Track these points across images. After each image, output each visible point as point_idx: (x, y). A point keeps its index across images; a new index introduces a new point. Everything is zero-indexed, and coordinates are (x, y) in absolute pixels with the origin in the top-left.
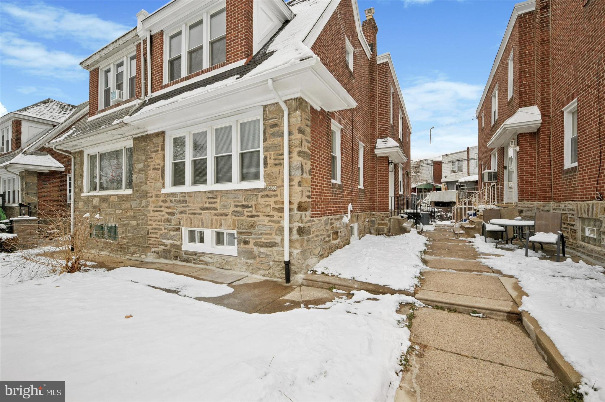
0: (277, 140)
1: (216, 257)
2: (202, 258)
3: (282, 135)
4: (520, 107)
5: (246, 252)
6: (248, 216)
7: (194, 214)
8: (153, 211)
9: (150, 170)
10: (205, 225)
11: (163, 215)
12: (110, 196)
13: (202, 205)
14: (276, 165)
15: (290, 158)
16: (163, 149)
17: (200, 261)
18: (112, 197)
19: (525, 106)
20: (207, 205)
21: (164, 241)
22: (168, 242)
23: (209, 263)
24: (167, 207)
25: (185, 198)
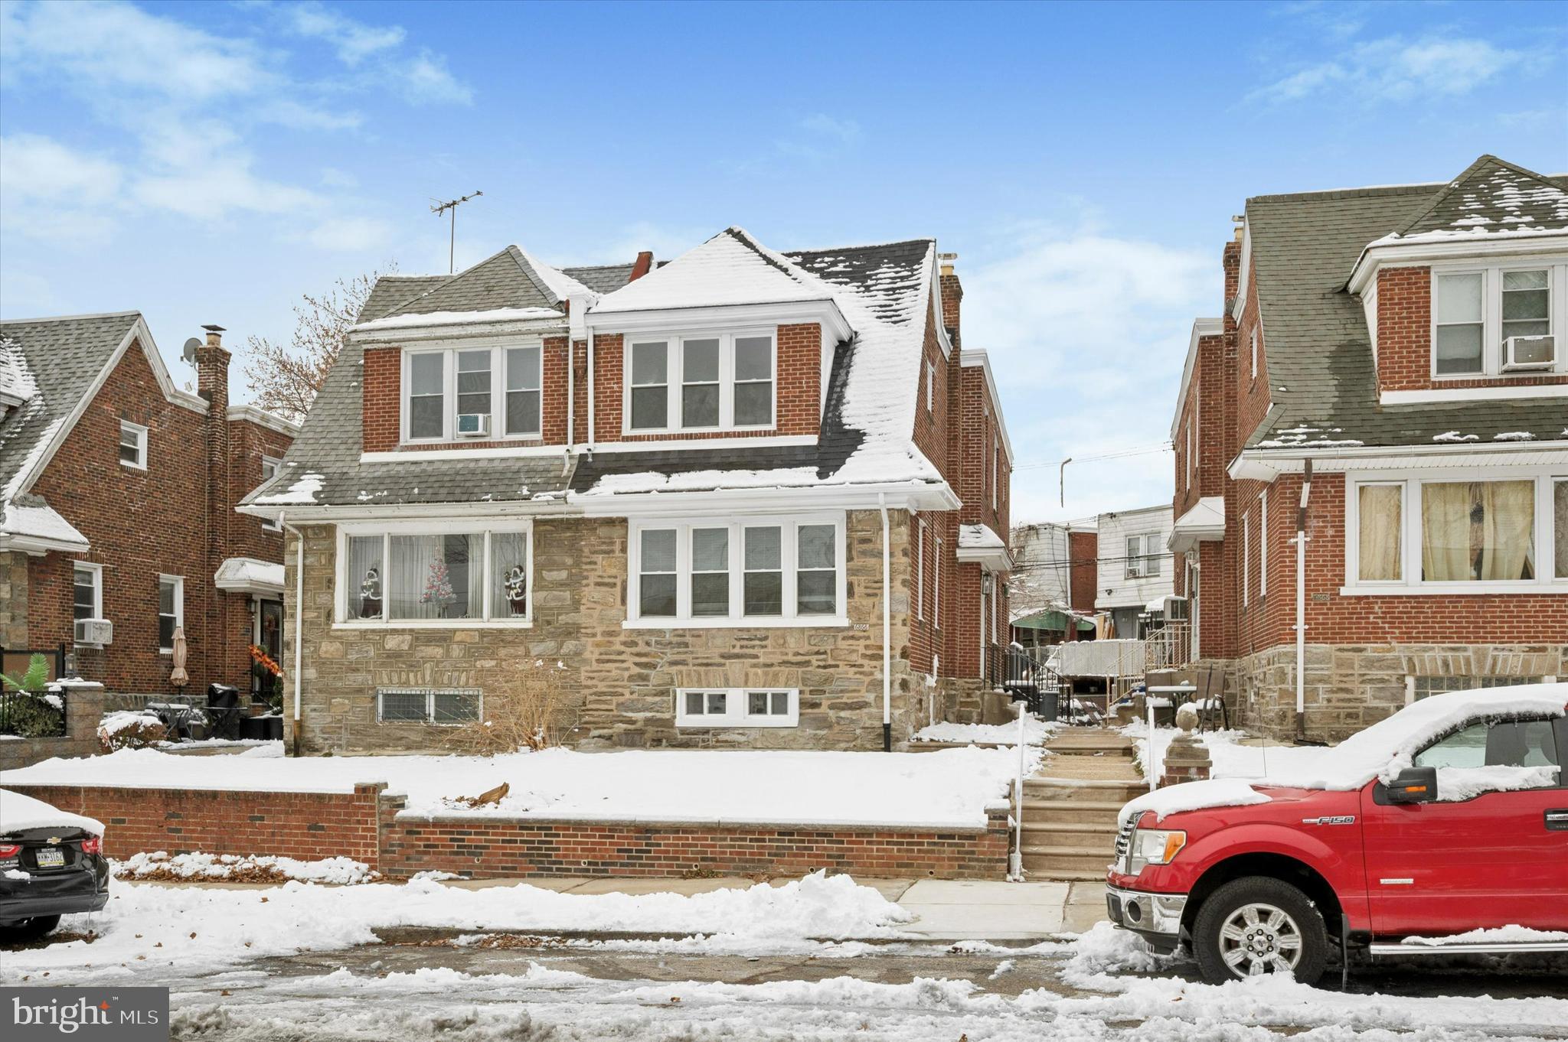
0: (871, 561)
1: (753, 732)
2: (722, 737)
3: (880, 554)
4: (1203, 495)
5: (815, 719)
6: (819, 667)
7: (707, 665)
8: (598, 661)
9: (587, 585)
10: (731, 684)
11: (627, 669)
12: (455, 631)
13: (726, 651)
14: (868, 595)
15: (891, 587)
16: (624, 550)
17: (717, 741)
18: (457, 633)
19: (1209, 495)
20: (737, 650)
21: (630, 714)
22: (641, 716)
23: (739, 743)
24: (638, 655)
25: (682, 639)
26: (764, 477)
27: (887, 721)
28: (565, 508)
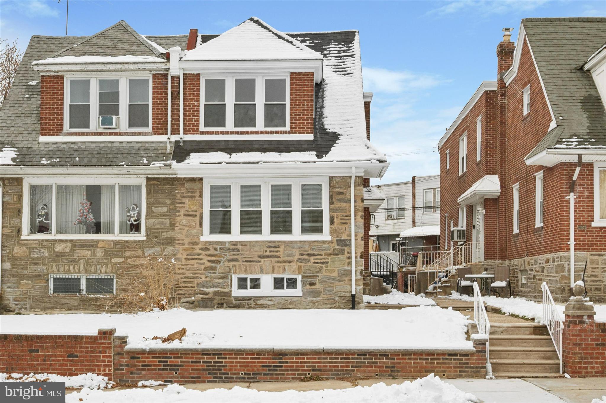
0: (344, 205)
1: (277, 299)
2: (259, 302)
3: (349, 201)
4: (487, 174)
5: (312, 292)
6: (315, 263)
7: (250, 261)
8: (186, 259)
9: (179, 216)
10: (264, 271)
11: (203, 264)
12: (99, 241)
13: (262, 253)
14: (342, 223)
15: (355, 219)
16: (201, 196)
17: (256, 304)
18: (100, 243)
19: (490, 174)
20: (268, 253)
21: (205, 289)
22: (211, 290)
23: (269, 305)
24: (210, 255)
25: (235, 247)
26: (286, 156)
27: (353, 293)
28: (170, 171)
